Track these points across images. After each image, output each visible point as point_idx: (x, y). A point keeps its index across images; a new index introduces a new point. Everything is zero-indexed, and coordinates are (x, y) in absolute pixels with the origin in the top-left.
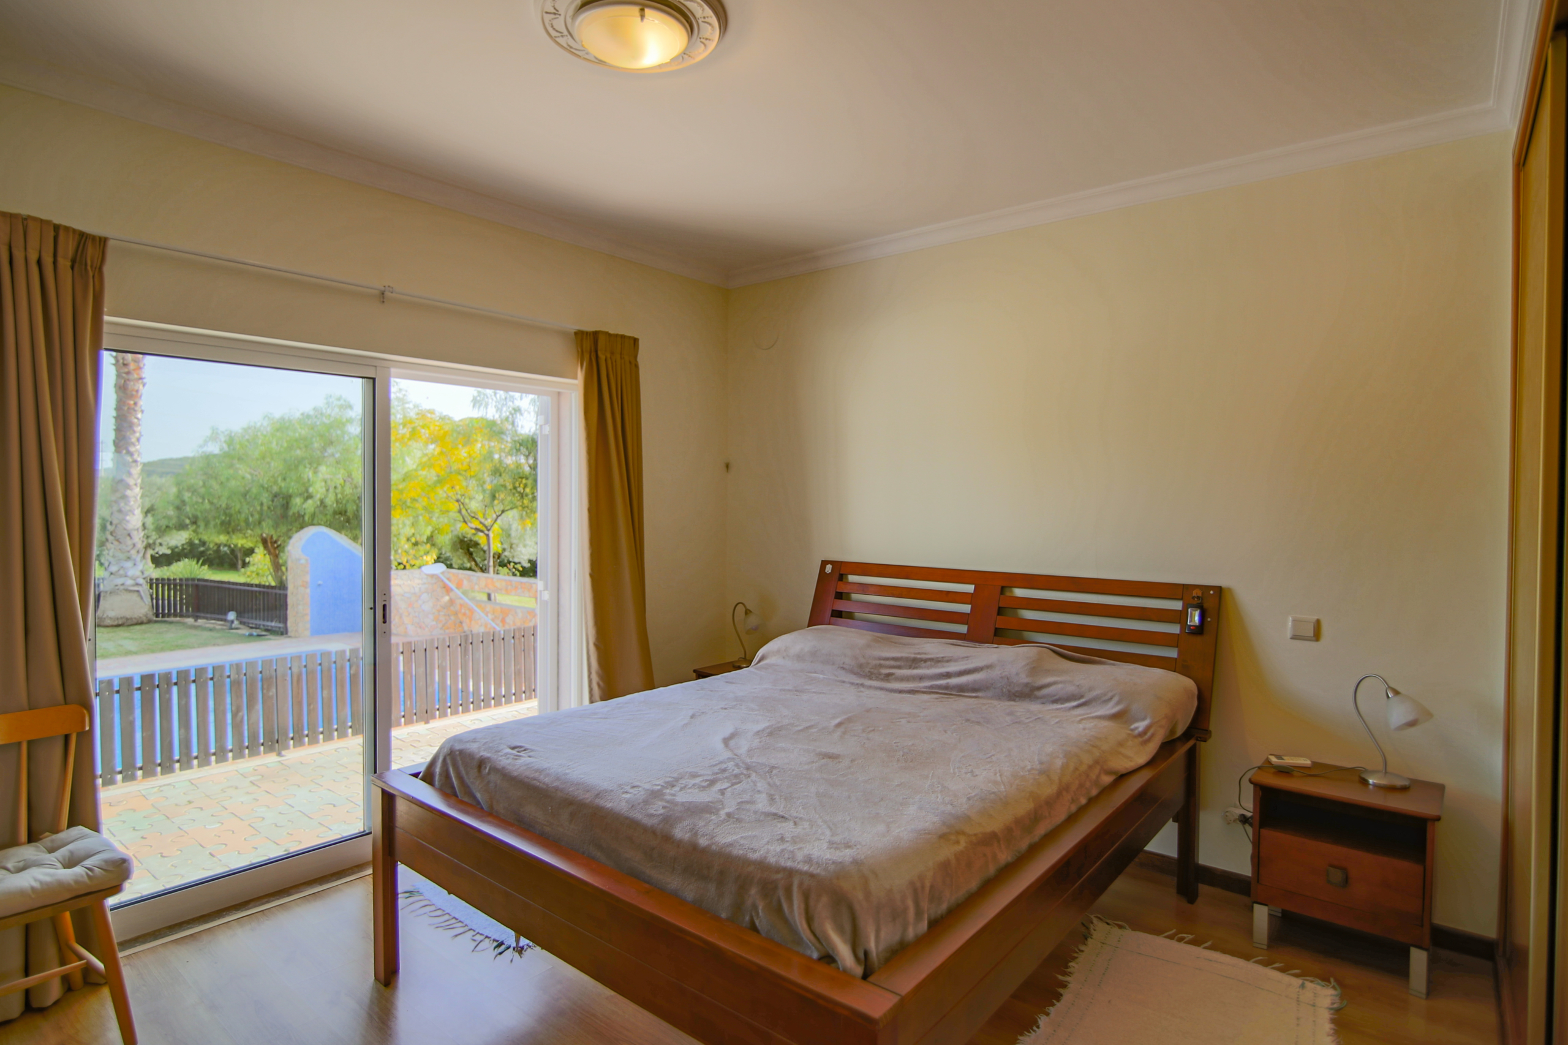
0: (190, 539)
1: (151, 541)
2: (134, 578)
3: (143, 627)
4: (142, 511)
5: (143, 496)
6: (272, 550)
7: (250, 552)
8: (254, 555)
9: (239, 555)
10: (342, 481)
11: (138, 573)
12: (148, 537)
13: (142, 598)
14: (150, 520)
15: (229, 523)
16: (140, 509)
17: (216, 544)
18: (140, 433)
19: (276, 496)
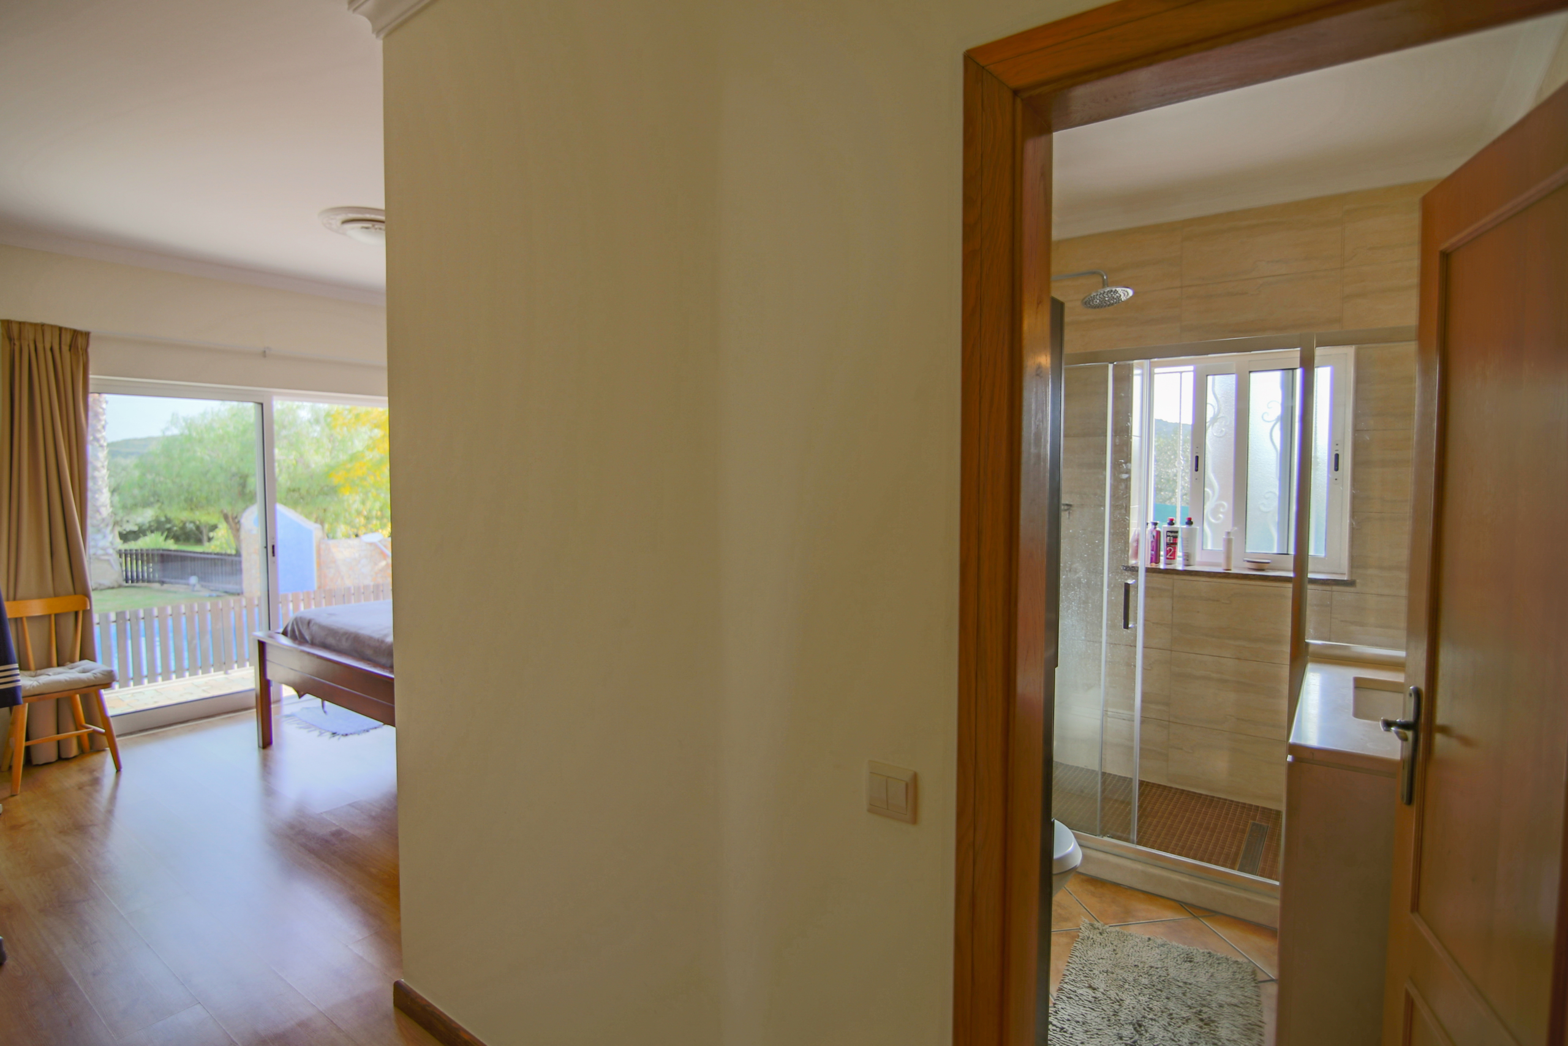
0: (157, 517)
1: (118, 518)
2: (104, 549)
3: (114, 591)
4: (109, 490)
5: (110, 476)
6: (233, 525)
7: (214, 528)
8: (217, 530)
9: (205, 531)
10: (294, 462)
11: (108, 544)
12: (115, 514)
13: (112, 566)
14: (116, 498)
15: (191, 500)
16: (107, 488)
17: (182, 521)
18: (106, 421)
19: (234, 475)
